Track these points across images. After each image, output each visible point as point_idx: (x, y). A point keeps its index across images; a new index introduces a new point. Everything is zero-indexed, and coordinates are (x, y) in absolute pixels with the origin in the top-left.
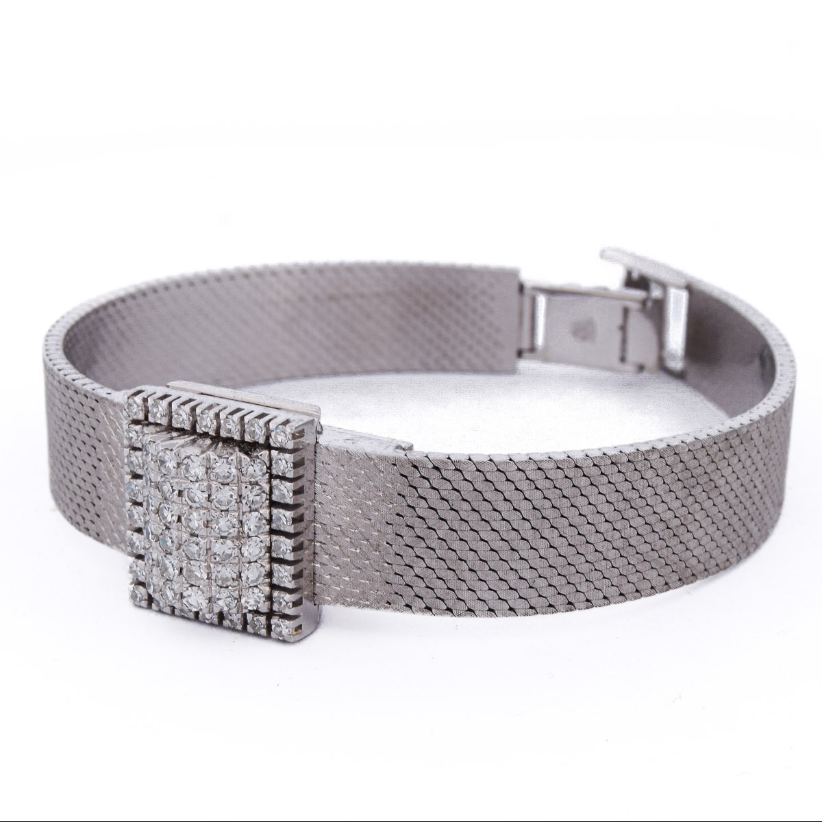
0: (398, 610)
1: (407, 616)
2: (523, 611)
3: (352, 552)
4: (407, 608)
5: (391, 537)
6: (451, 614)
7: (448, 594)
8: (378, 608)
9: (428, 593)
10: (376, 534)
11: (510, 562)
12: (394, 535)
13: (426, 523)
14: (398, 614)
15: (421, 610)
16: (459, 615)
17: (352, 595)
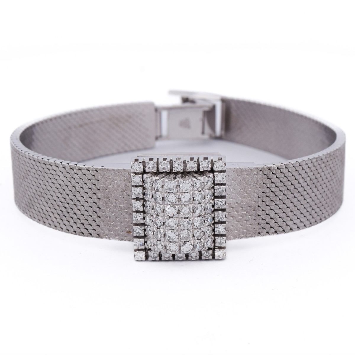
0: (263, 235)
1: (267, 238)
2: (308, 226)
3: (243, 213)
4: (267, 234)
5: (260, 203)
6: (284, 233)
7: (283, 224)
8: (255, 236)
9: (276, 225)
10: (254, 203)
11: (304, 205)
12: (261, 202)
13: (275, 194)
14: (264, 237)
15: (273, 233)
16: (288, 232)
17: (243, 233)
